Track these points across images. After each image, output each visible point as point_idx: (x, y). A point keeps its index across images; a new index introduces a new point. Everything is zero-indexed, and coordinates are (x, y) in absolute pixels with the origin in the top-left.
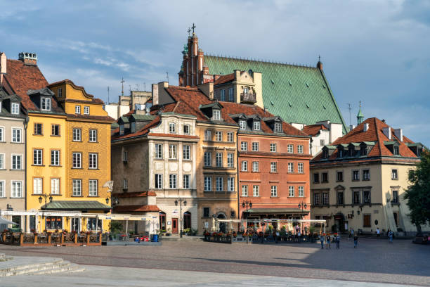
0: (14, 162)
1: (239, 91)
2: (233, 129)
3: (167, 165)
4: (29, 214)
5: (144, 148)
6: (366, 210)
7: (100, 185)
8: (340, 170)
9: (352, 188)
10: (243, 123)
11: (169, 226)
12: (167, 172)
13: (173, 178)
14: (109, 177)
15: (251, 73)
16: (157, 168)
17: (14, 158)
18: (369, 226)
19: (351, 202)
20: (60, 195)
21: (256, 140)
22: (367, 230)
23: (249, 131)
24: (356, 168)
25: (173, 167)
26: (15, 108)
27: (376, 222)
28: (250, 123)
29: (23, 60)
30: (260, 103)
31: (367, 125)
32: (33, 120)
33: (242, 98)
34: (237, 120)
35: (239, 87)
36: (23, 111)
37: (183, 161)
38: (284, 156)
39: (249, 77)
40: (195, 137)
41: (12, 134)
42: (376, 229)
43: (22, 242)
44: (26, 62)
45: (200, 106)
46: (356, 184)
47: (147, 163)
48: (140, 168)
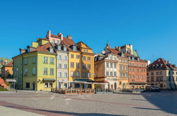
0: (65, 66)
1: (127, 50)
2: (127, 59)
3: (110, 69)
4: (69, 82)
5: (103, 64)
6: (161, 83)
7: (91, 74)
8: (152, 72)
9: (156, 77)
10: (130, 58)
11: (110, 87)
12: (110, 71)
13: (111, 73)
14: (93, 72)
15: (130, 45)
16: (107, 69)
17: (65, 65)
18: (162, 87)
19: (156, 80)
20: (79, 77)
21: (133, 63)
22: (161, 88)
23: (131, 60)
24: (158, 71)
25: (112, 69)
26: (65, 49)
27: (165, 86)
28: (131, 58)
29: (68, 38)
30: (132, 53)
31: (159, 60)
32: (70, 53)
33: (127, 52)
34: (128, 57)
35: (127, 49)
36: (68, 50)
37: (114, 68)
38: (140, 67)
39: (129, 46)
40: (118, 61)
41: (64, 57)
42: (165, 88)
43: (66, 93)
44: (69, 38)
45: (117, 53)
46: (158, 76)
47: (104, 68)
48: (102, 70)
